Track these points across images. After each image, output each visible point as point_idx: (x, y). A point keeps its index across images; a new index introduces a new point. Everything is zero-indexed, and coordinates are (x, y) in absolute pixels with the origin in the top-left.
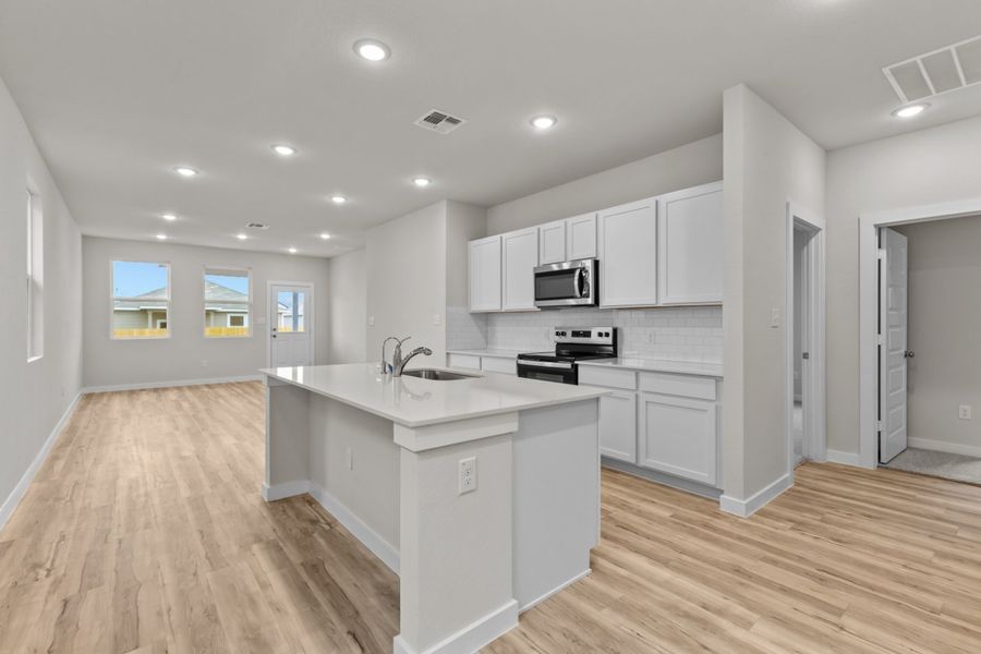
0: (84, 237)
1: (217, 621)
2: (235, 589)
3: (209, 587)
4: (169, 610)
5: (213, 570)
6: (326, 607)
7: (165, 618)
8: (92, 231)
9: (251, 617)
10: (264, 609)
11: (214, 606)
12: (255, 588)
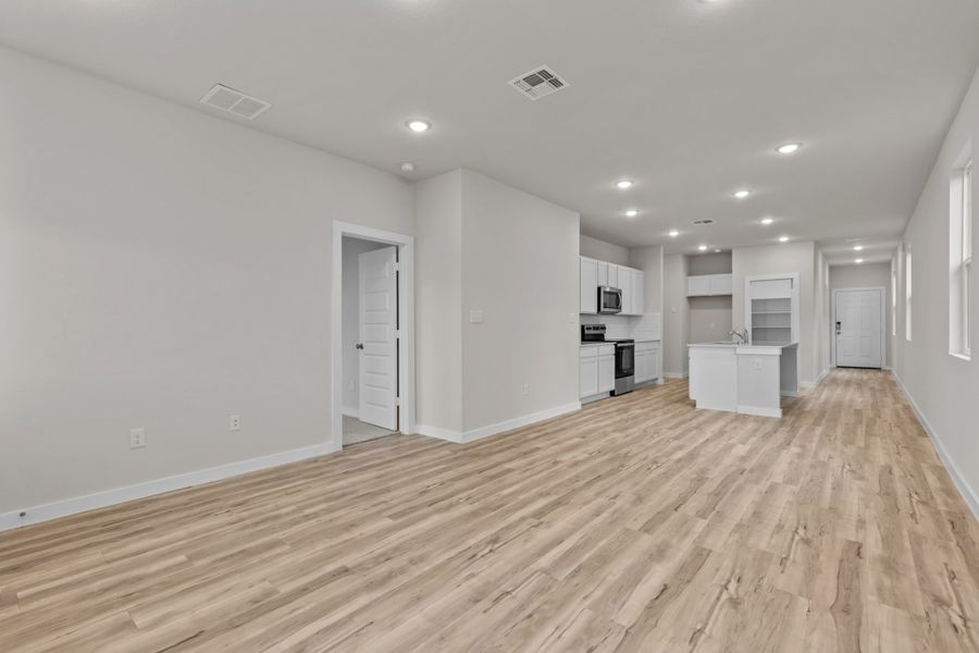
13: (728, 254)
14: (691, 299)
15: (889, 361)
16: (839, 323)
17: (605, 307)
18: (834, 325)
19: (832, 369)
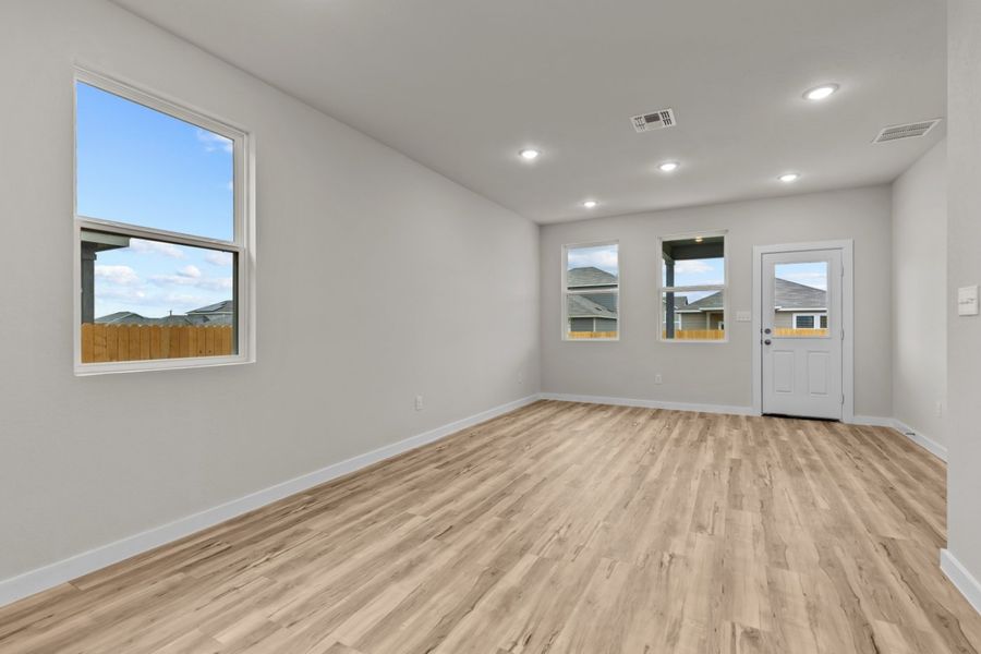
0: (542, 228)
8: (547, 216)
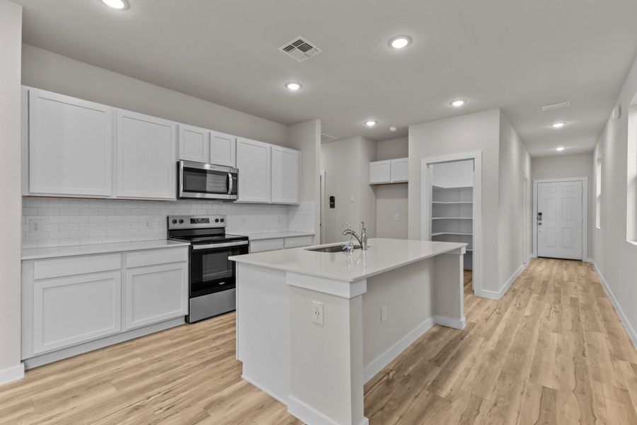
1: (502, 372)
2: (482, 379)
3: (494, 390)
4: (522, 393)
5: (483, 399)
6: (457, 348)
7: (525, 391)
9: (487, 364)
10: (479, 363)
11: (499, 379)
12: (473, 373)
13: (403, 135)
14: (376, 186)
15: (590, 253)
16: (540, 214)
17: (184, 191)
18: (535, 216)
19: (533, 260)
